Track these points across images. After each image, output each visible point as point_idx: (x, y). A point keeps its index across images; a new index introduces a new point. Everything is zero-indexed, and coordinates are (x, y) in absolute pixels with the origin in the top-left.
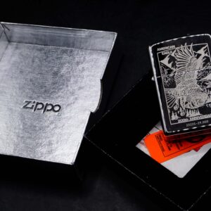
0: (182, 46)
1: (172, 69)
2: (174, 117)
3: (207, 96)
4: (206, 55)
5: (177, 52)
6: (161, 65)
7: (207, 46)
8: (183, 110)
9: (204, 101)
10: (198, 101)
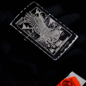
0: (26, 15)
1: (31, 28)
3: (58, 31)
4: (41, 12)
5: (26, 19)
6: (24, 30)
7: (37, 8)
8: (53, 44)
9: (59, 34)
10: (56, 35)
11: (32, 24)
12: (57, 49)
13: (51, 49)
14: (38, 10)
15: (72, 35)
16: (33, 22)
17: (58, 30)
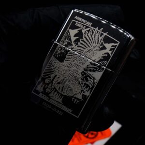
0: (97, 29)
1: (73, 44)
2: (40, 88)
3: (80, 91)
4: (110, 52)
5: (89, 31)
6: (67, 33)
7: (118, 44)
8: (51, 87)
9: (74, 93)
10: (69, 89)
11: (82, 44)
12: (44, 96)
13: (42, 86)
14: (113, 46)
15: (78, 117)
16: (87, 44)
17: (82, 91)
